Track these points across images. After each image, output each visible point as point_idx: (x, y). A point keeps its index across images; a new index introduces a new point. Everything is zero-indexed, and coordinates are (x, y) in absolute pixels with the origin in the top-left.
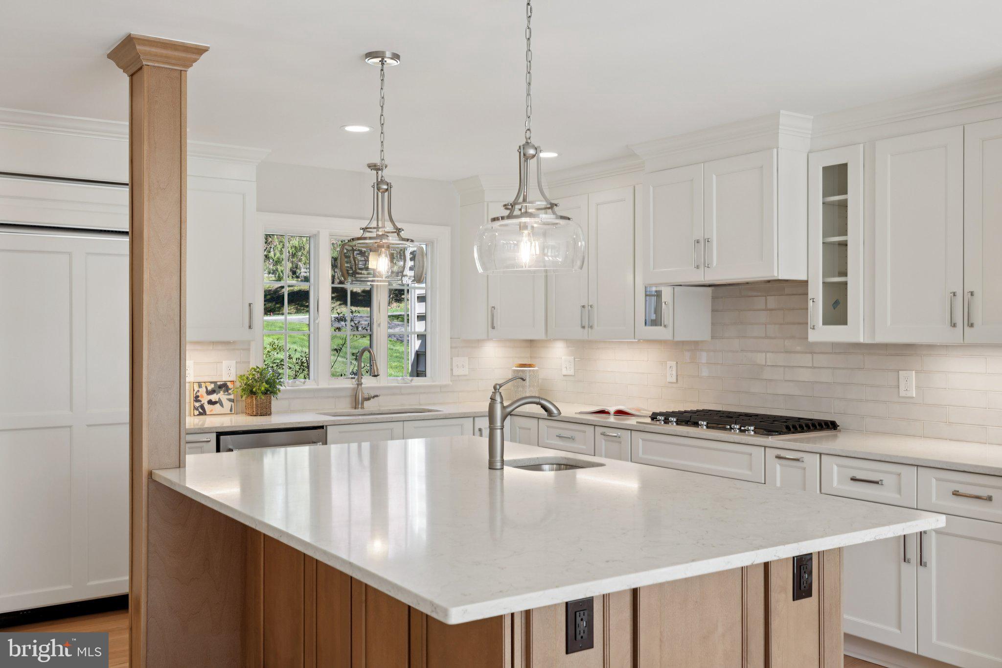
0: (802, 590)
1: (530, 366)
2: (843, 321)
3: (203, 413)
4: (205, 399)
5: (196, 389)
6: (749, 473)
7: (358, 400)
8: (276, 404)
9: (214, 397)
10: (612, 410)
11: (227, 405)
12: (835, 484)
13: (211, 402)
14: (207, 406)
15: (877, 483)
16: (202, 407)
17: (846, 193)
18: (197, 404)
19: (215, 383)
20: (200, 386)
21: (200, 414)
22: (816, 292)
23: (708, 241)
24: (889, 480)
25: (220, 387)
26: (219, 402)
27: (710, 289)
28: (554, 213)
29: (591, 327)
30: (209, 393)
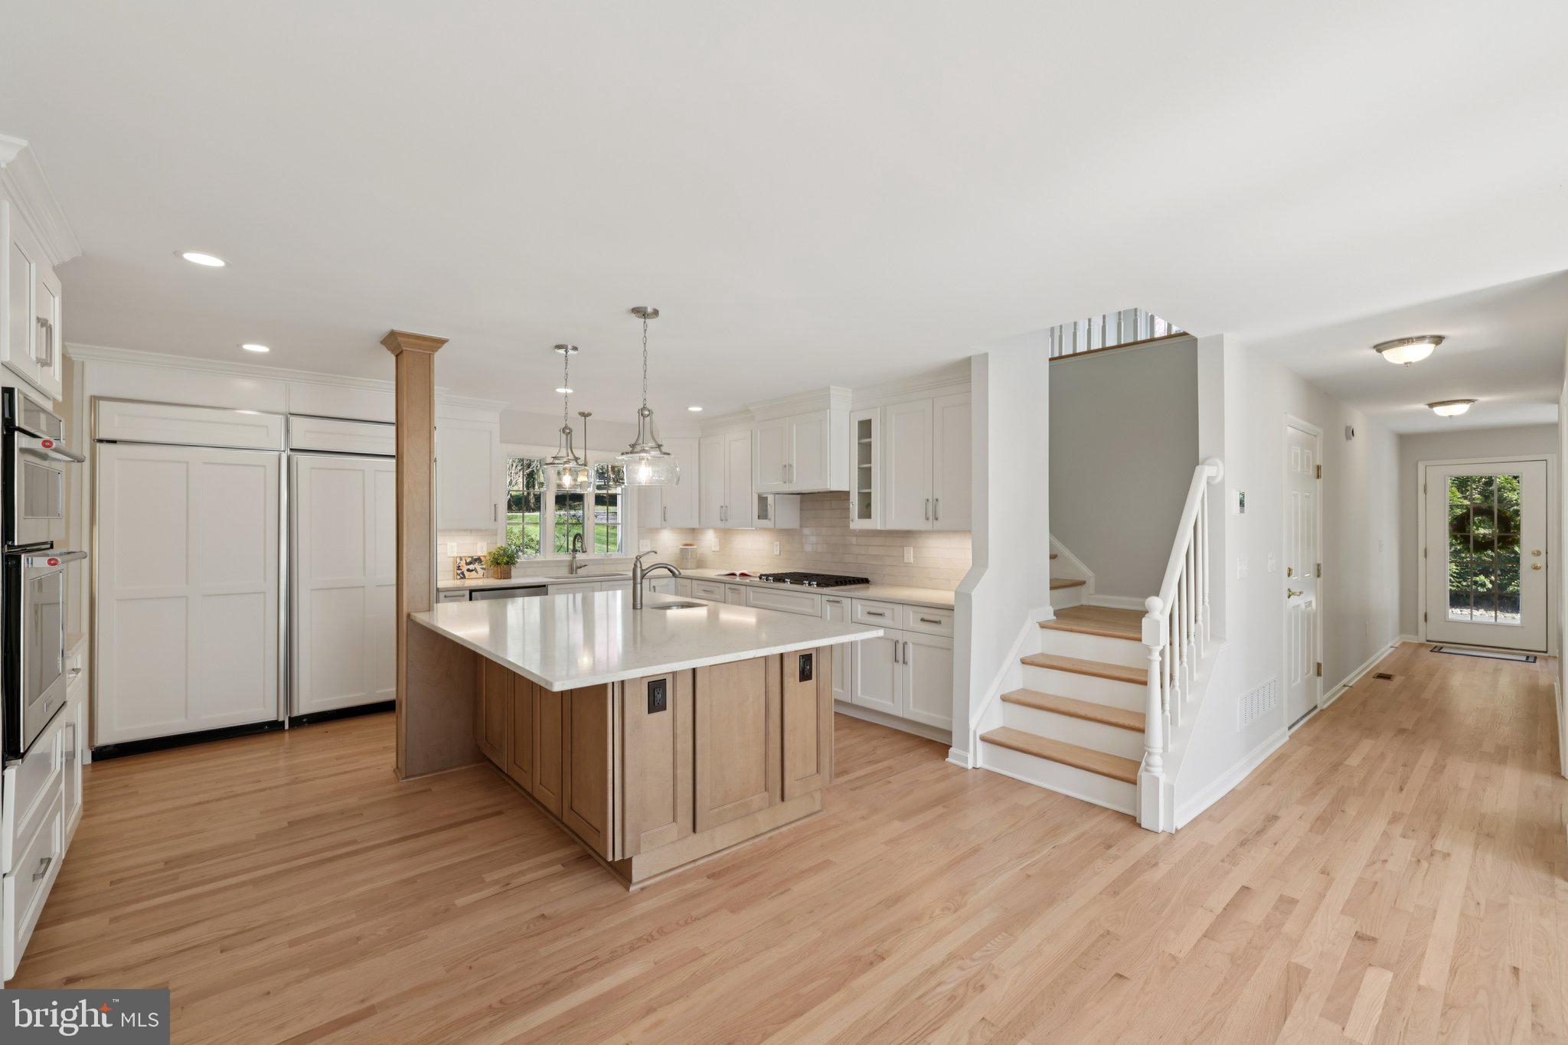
0: (805, 675)
1: (691, 545)
2: (869, 516)
3: (463, 577)
4: (465, 568)
5: (458, 561)
6: (811, 610)
7: (573, 568)
8: (514, 571)
9: (471, 567)
10: (738, 573)
11: (481, 572)
12: (859, 616)
13: (468, 570)
14: (466, 573)
15: (881, 615)
16: (463, 573)
17: (871, 437)
18: (459, 572)
19: (472, 557)
20: (461, 559)
21: (461, 578)
22: (854, 499)
23: (790, 466)
24: (888, 613)
25: (476, 560)
26: (475, 570)
27: (799, 496)
28: (661, 451)
29: (727, 520)
30: (467, 564)
